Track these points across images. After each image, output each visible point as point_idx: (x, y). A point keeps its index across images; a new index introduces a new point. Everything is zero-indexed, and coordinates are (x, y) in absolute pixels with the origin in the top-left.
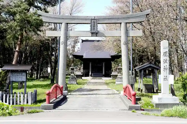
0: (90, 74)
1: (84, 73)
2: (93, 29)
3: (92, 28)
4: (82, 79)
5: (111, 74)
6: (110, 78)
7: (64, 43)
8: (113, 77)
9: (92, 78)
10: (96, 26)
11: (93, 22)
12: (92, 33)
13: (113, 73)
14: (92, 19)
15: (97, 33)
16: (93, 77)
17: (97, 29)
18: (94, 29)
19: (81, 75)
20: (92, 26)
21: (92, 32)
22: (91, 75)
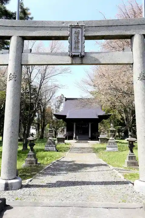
0: (74, 136)
1: (67, 135)
2: (75, 48)
3: (73, 46)
4: (64, 142)
5: (99, 137)
6: (97, 141)
7: (15, 77)
8: (101, 141)
9: (76, 141)
10: (80, 41)
11: (75, 33)
12: (73, 57)
13: (101, 136)
14: (72, 27)
15: (83, 56)
16: (79, 140)
17: (83, 47)
18: (77, 48)
19: (64, 138)
20: (73, 43)
21: (73, 54)
22: (76, 138)
